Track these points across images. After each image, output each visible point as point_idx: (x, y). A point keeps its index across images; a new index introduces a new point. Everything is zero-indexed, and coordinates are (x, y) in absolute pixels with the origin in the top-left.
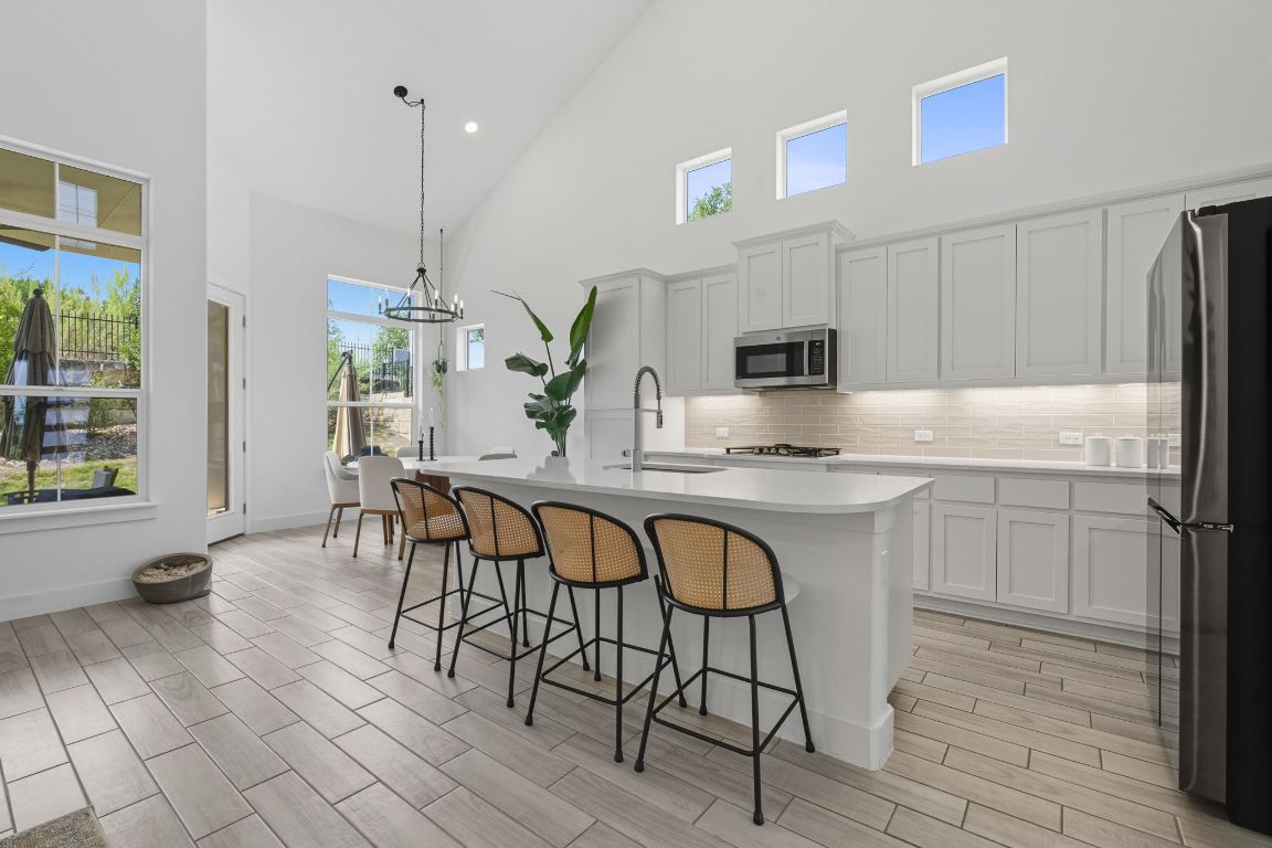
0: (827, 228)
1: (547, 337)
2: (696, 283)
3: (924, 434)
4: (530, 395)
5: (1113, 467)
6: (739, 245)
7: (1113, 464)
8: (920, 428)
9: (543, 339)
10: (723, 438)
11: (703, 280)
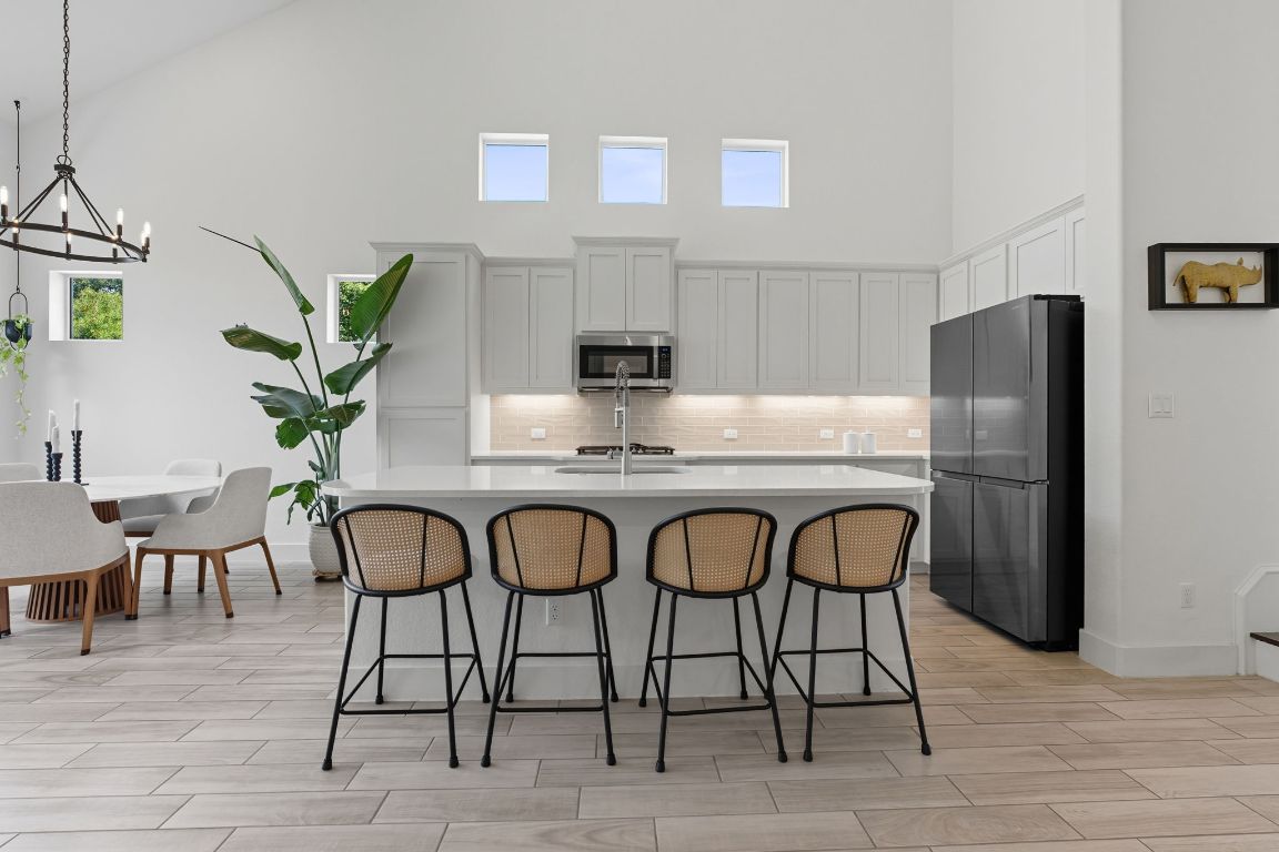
0: (671, 244)
1: (306, 308)
2: (523, 271)
3: (730, 433)
4: (257, 385)
5: (860, 453)
6: (581, 242)
7: (860, 452)
8: (727, 428)
9: (301, 310)
10: (539, 439)
11: (532, 269)
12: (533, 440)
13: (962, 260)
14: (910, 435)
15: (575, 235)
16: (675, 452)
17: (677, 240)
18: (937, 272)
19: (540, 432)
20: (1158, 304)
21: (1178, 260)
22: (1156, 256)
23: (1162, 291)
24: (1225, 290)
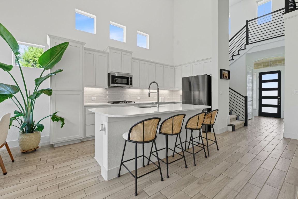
0: (131, 53)
2: (94, 53)
6: (111, 48)
8: (138, 97)
10: (94, 100)
11: (96, 53)
12: (92, 100)
13: (180, 66)
14: (168, 98)
15: (110, 46)
16: (135, 102)
17: (133, 52)
18: (174, 67)
19: (94, 98)
20: (221, 78)
21: (223, 71)
22: (221, 70)
23: (222, 76)
24: (226, 76)
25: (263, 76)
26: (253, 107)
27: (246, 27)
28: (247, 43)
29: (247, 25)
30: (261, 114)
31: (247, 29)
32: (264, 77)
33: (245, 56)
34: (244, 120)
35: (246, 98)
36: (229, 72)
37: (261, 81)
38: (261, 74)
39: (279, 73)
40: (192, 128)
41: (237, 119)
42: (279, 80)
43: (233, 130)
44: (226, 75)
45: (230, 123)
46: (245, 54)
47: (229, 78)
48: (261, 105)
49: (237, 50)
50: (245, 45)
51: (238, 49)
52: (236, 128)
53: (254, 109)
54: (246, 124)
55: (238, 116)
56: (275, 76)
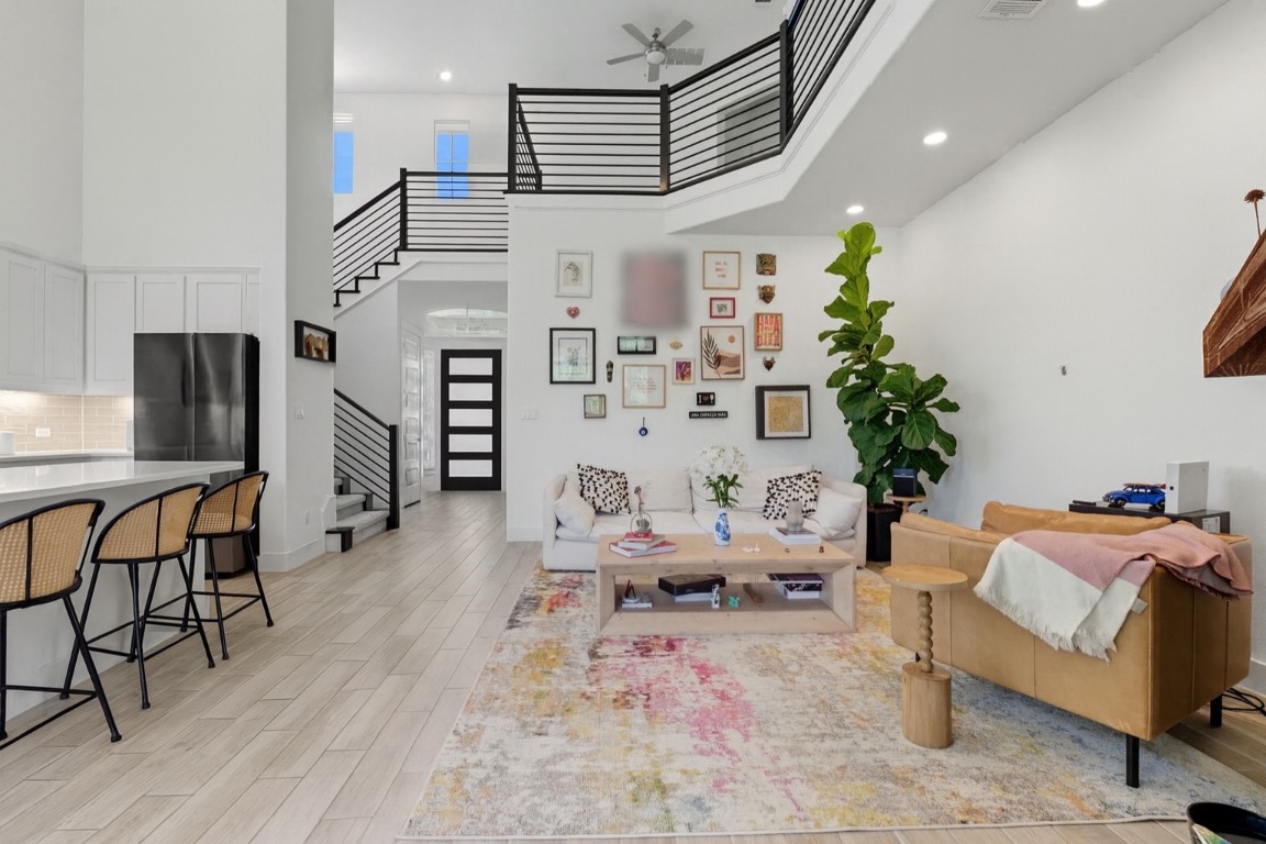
20: (298, 353)
21: (307, 331)
22: (299, 326)
23: (302, 348)
24: (319, 352)
25: (453, 361)
26: (421, 461)
27: (398, 191)
28: (404, 246)
29: (402, 184)
30: (450, 484)
31: (404, 197)
32: (458, 366)
33: (394, 287)
34: (388, 506)
35: (393, 430)
36: (332, 336)
37: (447, 379)
38: (447, 355)
39: (496, 355)
40: (133, 557)
41: (366, 506)
42: (495, 379)
43: (346, 544)
44: (321, 346)
45: (335, 525)
46: (396, 283)
47: (332, 358)
48: (447, 456)
49: (372, 262)
50: (396, 250)
51: (376, 259)
52: (356, 539)
53: (425, 470)
54: (392, 522)
55: (369, 496)
56: (484, 366)
